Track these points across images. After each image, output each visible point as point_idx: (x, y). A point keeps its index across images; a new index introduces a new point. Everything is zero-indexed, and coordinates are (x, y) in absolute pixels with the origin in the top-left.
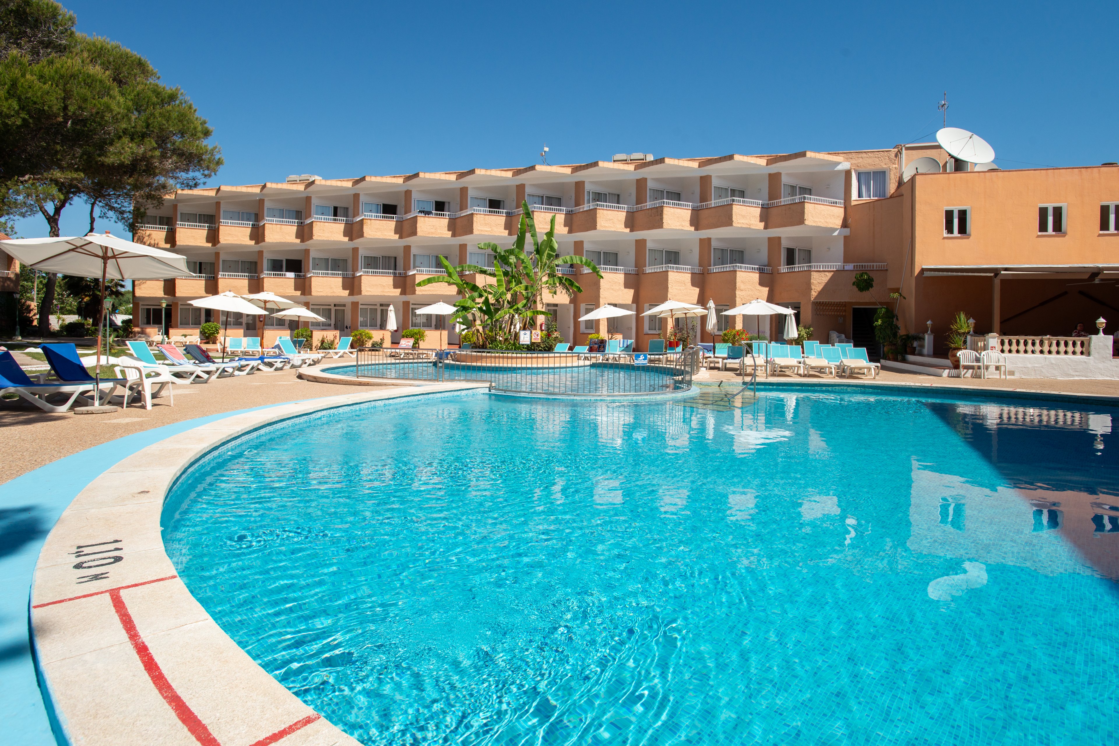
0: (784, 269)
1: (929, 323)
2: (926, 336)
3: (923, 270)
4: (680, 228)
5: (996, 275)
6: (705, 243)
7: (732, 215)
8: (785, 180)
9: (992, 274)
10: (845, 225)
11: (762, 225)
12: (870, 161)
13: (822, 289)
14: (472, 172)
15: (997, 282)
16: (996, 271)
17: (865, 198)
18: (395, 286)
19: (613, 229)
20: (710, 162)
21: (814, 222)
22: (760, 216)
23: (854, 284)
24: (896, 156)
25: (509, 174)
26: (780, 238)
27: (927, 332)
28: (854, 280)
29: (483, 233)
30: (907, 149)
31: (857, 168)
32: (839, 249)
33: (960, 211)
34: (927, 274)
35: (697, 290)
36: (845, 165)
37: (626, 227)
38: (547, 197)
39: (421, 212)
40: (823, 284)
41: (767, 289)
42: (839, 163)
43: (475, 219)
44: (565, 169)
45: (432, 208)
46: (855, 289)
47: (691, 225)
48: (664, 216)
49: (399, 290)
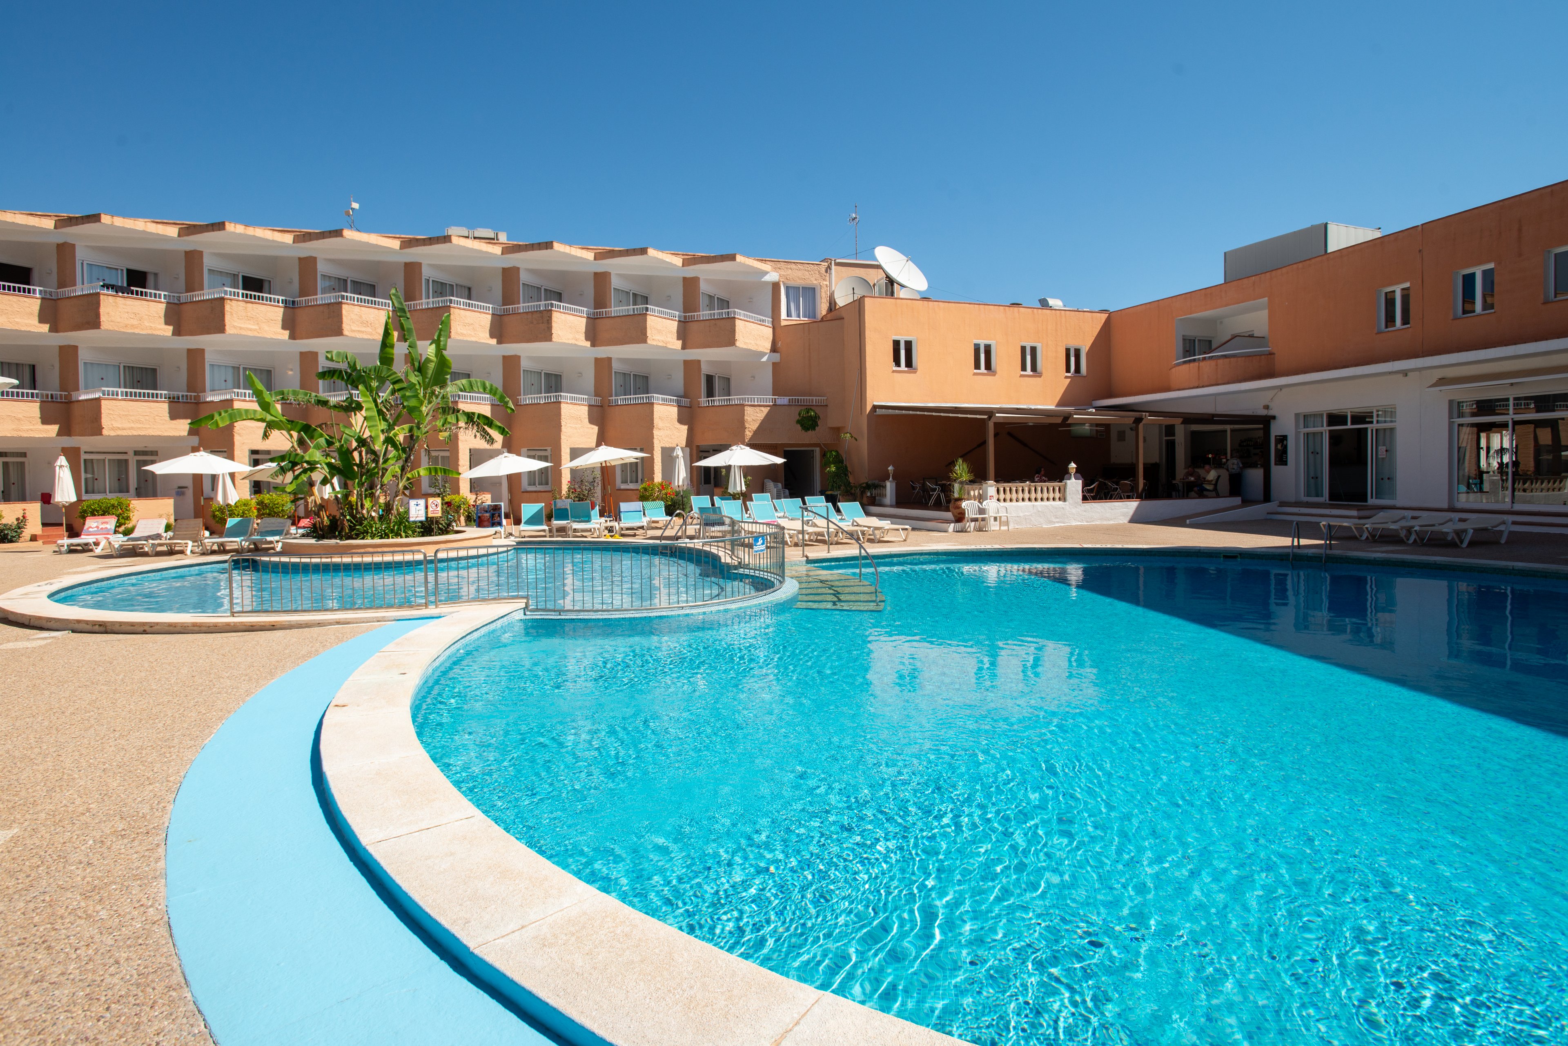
0: (703, 401)
1: (890, 468)
2: (888, 484)
3: (875, 407)
4: (573, 342)
5: (990, 418)
6: (602, 365)
7: (646, 328)
8: (704, 287)
9: (986, 417)
10: (774, 349)
11: (678, 344)
12: (799, 274)
13: (758, 428)
14: (220, 226)
15: (991, 425)
16: (990, 413)
17: (794, 320)
18: (46, 420)
19: (473, 339)
20: (612, 254)
21: (745, 343)
22: (678, 332)
23: (798, 422)
24: (826, 272)
25: (288, 239)
26: (699, 361)
27: (888, 479)
28: (798, 417)
29: (244, 333)
30: (837, 264)
31: (786, 281)
32: (767, 378)
33: (906, 342)
34: (879, 412)
35: (596, 429)
36: (772, 276)
37: (492, 336)
38: (353, 282)
39: (107, 286)
40: (759, 422)
41: (686, 427)
42: (766, 273)
43: (227, 307)
44: (390, 240)
45: (122, 280)
46: (799, 427)
47: (587, 339)
48: (554, 324)
49: (56, 428)
